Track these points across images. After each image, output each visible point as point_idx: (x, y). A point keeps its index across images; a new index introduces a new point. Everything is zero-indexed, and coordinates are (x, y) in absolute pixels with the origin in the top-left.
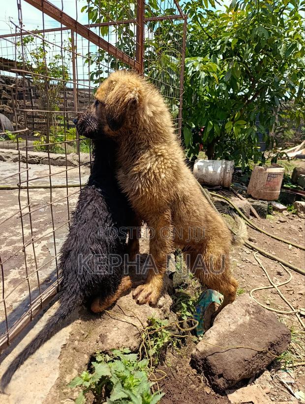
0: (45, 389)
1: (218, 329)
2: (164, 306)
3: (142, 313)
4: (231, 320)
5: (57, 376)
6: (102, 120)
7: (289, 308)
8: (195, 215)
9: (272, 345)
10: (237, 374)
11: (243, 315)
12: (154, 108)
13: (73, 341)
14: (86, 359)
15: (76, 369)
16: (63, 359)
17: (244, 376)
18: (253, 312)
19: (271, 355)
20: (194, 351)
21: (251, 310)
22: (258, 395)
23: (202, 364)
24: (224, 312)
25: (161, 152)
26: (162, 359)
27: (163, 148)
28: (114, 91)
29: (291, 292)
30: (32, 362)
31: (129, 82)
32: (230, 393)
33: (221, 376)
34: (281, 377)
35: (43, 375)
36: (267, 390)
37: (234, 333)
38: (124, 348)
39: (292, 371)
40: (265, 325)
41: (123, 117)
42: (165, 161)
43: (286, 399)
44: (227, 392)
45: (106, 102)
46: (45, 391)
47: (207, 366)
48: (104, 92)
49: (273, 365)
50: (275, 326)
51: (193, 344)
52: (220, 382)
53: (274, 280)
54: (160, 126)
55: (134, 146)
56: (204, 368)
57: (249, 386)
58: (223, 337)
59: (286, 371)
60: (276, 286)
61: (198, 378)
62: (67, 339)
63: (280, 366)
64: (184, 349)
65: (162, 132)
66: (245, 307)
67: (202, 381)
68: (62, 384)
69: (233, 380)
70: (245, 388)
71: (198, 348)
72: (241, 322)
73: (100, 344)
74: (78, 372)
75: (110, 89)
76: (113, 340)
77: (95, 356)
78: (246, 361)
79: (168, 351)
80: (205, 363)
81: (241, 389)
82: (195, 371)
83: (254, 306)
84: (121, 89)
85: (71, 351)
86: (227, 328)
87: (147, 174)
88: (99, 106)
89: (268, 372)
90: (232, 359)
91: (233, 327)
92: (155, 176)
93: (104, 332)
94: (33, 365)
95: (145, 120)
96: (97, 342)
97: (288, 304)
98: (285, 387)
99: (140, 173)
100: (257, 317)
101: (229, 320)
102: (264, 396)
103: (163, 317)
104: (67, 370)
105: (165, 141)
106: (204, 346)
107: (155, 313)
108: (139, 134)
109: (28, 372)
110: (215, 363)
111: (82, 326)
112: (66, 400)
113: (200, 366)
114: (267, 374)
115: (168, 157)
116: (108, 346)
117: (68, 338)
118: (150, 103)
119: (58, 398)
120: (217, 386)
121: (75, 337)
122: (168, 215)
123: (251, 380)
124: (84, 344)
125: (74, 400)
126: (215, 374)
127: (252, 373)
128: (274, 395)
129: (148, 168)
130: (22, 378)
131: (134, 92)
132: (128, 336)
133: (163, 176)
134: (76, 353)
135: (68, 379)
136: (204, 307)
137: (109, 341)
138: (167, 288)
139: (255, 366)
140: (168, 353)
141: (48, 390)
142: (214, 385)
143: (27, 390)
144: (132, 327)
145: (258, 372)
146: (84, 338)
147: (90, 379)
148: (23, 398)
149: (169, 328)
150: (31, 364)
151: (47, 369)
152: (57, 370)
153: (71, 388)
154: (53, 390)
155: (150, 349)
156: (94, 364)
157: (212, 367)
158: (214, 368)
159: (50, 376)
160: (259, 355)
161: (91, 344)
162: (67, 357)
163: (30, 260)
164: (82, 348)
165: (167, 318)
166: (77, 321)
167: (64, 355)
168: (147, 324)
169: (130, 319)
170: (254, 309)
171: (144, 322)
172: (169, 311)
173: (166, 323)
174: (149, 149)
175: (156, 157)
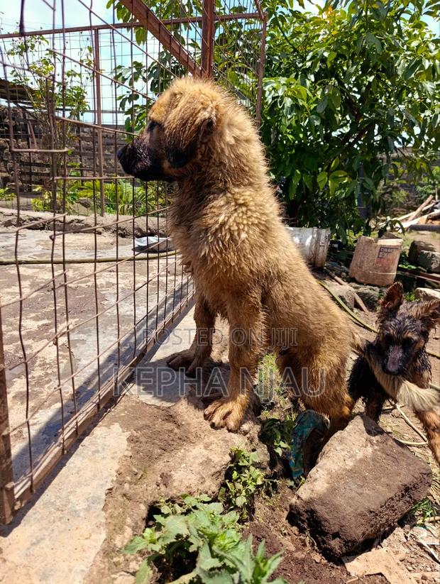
0: (87, 558)
1: (328, 466)
2: (251, 432)
3: (222, 442)
4: (346, 452)
5: (103, 536)
6: (160, 152)
7: (420, 438)
9: (407, 489)
10: (359, 532)
11: (363, 446)
12: (237, 132)
13: (121, 483)
14: (143, 510)
15: (129, 526)
16: (109, 511)
17: (368, 534)
18: (377, 441)
19: (402, 506)
20: (294, 500)
21: (375, 439)
22: (390, 563)
23: (307, 519)
24: (333, 442)
25: (244, 199)
26: (250, 509)
27: (246, 194)
28: (178, 108)
30: (61, 516)
31: (201, 93)
32: (349, 561)
33: (336, 535)
34: (419, 537)
35: (82, 536)
36: (401, 556)
37: (352, 473)
38: (201, 494)
39: (433, 527)
40: (396, 459)
41: (192, 147)
42: (250, 214)
43: (429, 569)
44: (344, 559)
45: (166, 125)
46: (86, 560)
47: (315, 521)
48: (163, 109)
49: (407, 520)
50: (409, 462)
51: (288, 490)
52: (335, 544)
54: (244, 161)
56: (309, 525)
57: (373, 550)
58: (336, 479)
59: (425, 527)
60: (398, 407)
61: (300, 539)
62: (112, 481)
63: (415, 520)
64: (275, 499)
65: (247, 169)
66: (365, 435)
67: (308, 544)
68: (110, 550)
69: (354, 542)
70: (369, 553)
71: (300, 495)
72: (360, 455)
73: (163, 488)
74: (133, 530)
75: (172, 105)
76: (181, 481)
77: (159, 506)
78: (371, 512)
79: (256, 499)
80: (312, 516)
81: (364, 555)
82: (295, 529)
84: (188, 105)
85: (120, 499)
86: (341, 464)
87: (219, 232)
88: (155, 130)
89: (400, 529)
90: (352, 510)
91: (350, 464)
92: (231, 235)
93: (166, 470)
94: (63, 520)
95: (222, 150)
96: (158, 486)
97: (417, 432)
98: (425, 551)
99: (207, 230)
100: (382, 449)
101: (343, 453)
102: (398, 564)
103: (249, 449)
104: (117, 528)
105: (251, 184)
106: (310, 492)
107: (239, 442)
109: (56, 531)
110: (328, 517)
111: (134, 461)
112: (118, 574)
113: (303, 522)
114: (399, 532)
115: (253, 208)
116: (175, 491)
117: (115, 479)
118: (230, 125)
119: (106, 572)
120: (331, 550)
121: (124, 477)
123: (377, 541)
124: (139, 489)
125: (134, 574)
126: (328, 533)
127: (379, 531)
128: (411, 563)
129: (220, 221)
130: (47, 541)
131: (209, 109)
132: (204, 476)
133: (243, 236)
134: (127, 501)
135: (119, 541)
137: (175, 484)
138: (252, 406)
139: (384, 520)
140: (256, 503)
141: (91, 559)
142: (326, 549)
143: (57, 559)
144: (208, 462)
145: (387, 529)
146: (138, 479)
147: (158, 539)
148: (52, 573)
149: (258, 465)
150: (60, 519)
151: (85, 527)
152: (102, 528)
153: (124, 555)
154: (99, 559)
155: (236, 497)
156: (158, 518)
157: (323, 523)
158: (326, 524)
159: (92, 537)
160: (389, 505)
161: (149, 488)
162: (115, 508)
163: (43, 365)
164: (136, 494)
165: (254, 450)
166: (126, 453)
167: (110, 506)
168: (229, 459)
169: (204, 451)
170: (378, 438)
171: (225, 455)
172: (257, 440)
173: (255, 457)
174: (225, 194)
175: (235, 206)
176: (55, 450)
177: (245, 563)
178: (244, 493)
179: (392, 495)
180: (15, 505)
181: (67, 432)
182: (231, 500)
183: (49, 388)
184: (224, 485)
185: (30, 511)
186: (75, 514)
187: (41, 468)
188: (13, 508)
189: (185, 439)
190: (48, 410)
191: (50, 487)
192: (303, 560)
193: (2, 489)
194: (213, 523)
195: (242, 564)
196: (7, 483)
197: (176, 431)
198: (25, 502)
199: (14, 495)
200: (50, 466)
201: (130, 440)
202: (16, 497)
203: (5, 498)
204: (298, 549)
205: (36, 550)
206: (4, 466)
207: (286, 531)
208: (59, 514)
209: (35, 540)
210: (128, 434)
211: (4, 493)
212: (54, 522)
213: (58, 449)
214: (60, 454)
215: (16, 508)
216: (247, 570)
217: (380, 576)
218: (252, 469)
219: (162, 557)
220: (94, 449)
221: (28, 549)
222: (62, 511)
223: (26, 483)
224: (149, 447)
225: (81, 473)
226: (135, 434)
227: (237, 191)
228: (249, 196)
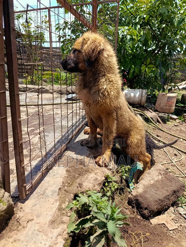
0: (52, 210)
1: (143, 183)
3: (101, 172)
4: (151, 178)
5: (58, 203)
7: (183, 174)
8: (124, 117)
9: (175, 192)
10: (155, 207)
11: (157, 176)
13: (64, 186)
14: (72, 196)
15: (67, 201)
16: (60, 196)
17: (159, 209)
19: (173, 199)
20: (130, 196)
21: (162, 173)
22: (167, 220)
23: (135, 203)
24: (146, 174)
25: (112, 79)
26: (113, 198)
29: (183, 165)
32: (151, 219)
33: (146, 209)
34: (180, 211)
35: (50, 203)
36: (172, 218)
37: (153, 185)
38: (93, 190)
40: (171, 181)
42: (114, 85)
43: (183, 222)
44: (149, 218)
49: (175, 204)
50: (176, 182)
51: (128, 193)
52: (146, 212)
53: (173, 159)
55: (96, 75)
56: (136, 205)
57: (161, 215)
58: (147, 188)
59: (182, 207)
60: (174, 162)
61: (133, 211)
62: (61, 185)
63: (179, 205)
64: (123, 196)
66: (158, 171)
67: (135, 212)
68: (61, 209)
69: (153, 211)
70: (159, 216)
71: (132, 194)
72: (156, 179)
73: (79, 188)
74: (69, 203)
75: (84, 43)
76: (86, 186)
77: (78, 194)
78: (160, 200)
79: (115, 195)
80: (137, 202)
81: (157, 217)
82: (130, 207)
83: (164, 170)
85: (64, 192)
86: (148, 182)
87: (104, 92)
88: (76, 53)
89: (172, 207)
90: (152, 199)
91: (152, 182)
92: (108, 93)
93: (80, 182)
95: (103, 59)
96: (78, 187)
97: (181, 172)
98: (182, 216)
99: (99, 91)
100: (165, 177)
101: (150, 178)
102: (171, 220)
103: (112, 175)
104: (63, 202)
105: (114, 73)
106: (136, 192)
107: (108, 173)
108: (99, 67)
109: (41, 202)
110: (143, 202)
111: (68, 179)
112: (64, 216)
113: (134, 204)
114: (172, 209)
115: (115, 83)
116: (84, 190)
118: (106, 50)
119: (60, 215)
120: (144, 214)
121: (65, 184)
123: (163, 212)
124: (71, 188)
125: (69, 217)
126: (143, 208)
127: (163, 208)
128: (176, 220)
129: (104, 88)
130: (38, 205)
132: (95, 184)
133: (112, 93)
134: (66, 193)
135: (64, 206)
136: (134, 172)
137: (84, 187)
139: (165, 204)
141: (54, 211)
142: (142, 214)
143: (42, 211)
144: (96, 179)
145: (167, 207)
146: (70, 185)
147: (78, 204)
148: (41, 215)
149: (116, 182)
150: (42, 198)
151: (52, 201)
152: (57, 201)
153: (66, 211)
154: (57, 211)
155: (107, 193)
156: (78, 198)
157: (141, 204)
158: (142, 204)
159: (54, 204)
160: (167, 198)
161: (74, 188)
162: (62, 195)
163: (33, 144)
164: (70, 190)
165: (114, 176)
166: (66, 176)
167: (60, 194)
168: (104, 178)
169: (95, 175)
170: (163, 172)
171: (103, 177)
172: (115, 173)
173: (114, 179)
174: (105, 77)
175: (109, 82)
176: (39, 174)
177: (108, 209)
178: (110, 191)
179: (169, 194)
180: (26, 192)
181: (44, 168)
182: (105, 194)
183: (35, 153)
184: (103, 188)
185: (32, 195)
186: (48, 196)
187: (35, 180)
188: (26, 193)
189: (88, 171)
190: (35, 161)
191: (38, 187)
192: (133, 218)
193: (22, 186)
194: (98, 199)
195: (107, 209)
196: (24, 184)
197: (84, 168)
198: (30, 192)
199: (26, 189)
200: (38, 179)
201: (67, 171)
202: (27, 189)
203: (23, 189)
204: (131, 214)
205: (34, 208)
206: (23, 178)
207: (127, 208)
208: (42, 196)
209: (34, 205)
210: (66, 169)
211: (23, 187)
212: (40, 199)
213: (40, 174)
214: (41, 176)
215: (27, 193)
216: (109, 211)
217: (163, 225)
218: (113, 182)
219: (80, 210)
220: (54, 174)
221: (32, 207)
222: (43, 195)
223: (30, 185)
224: (74, 174)
225: (49, 183)
226: (69, 169)
227: (109, 75)
228: (113, 77)
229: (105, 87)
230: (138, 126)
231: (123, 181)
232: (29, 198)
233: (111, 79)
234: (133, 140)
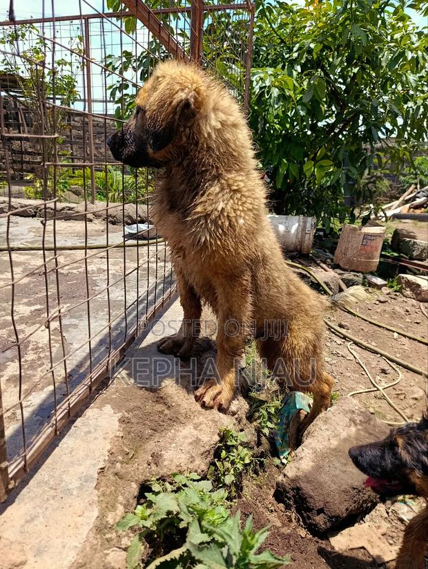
0: (80, 534)
1: (313, 445)
2: (239, 413)
3: (211, 423)
4: (330, 432)
5: (96, 513)
8: (276, 284)
10: (343, 508)
11: (346, 426)
12: (223, 117)
13: (113, 463)
14: (134, 488)
15: (121, 503)
16: (102, 489)
17: (352, 510)
18: (360, 421)
20: (280, 478)
21: (358, 419)
22: (372, 537)
23: (293, 496)
24: (318, 422)
25: (237, 186)
26: (239, 488)
28: (159, 91)
29: (402, 397)
30: (55, 494)
31: (181, 75)
32: (333, 536)
33: (320, 511)
34: (399, 512)
35: (75, 513)
36: (383, 530)
37: (336, 451)
38: (190, 472)
39: (413, 503)
42: (244, 199)
44: (328, 535)
45: (147, 108)
46: (79, 536)
47: (300, 497)
48: (146, 95)
51: (275, 469)
52: (320, 520)
53: (377, 381)
55: (194, 175)
56: (295, 502)
57: (356, 525)
58: (322, 458)
59: (405, 503)
60: (380, 388)
61: (286, 515)
62: (105, 461)
64: (263, 477)
65: (236, 154)
66: (349, 415)
67: (294, 520)
68: (103, 527)
69: (337, 517)
70: (352, 528)
71: (286, 473)
72: (344, 435)
73: (153, 467)
74: (125, 508)
75: (154, 88)
76: (172, 461)
77: (150, 484)
78: (354, 489)
79: (244, 478)
80: (298, 494)
81: (347, 529)
82: (281, 506)
83: (361, 412)
84: (168, 86)
85: (112, 478)
86: (326, 443)
87: (218, 219)
89: (382, 505)
90: (335, 487)
91: (334, 443)
92: (230, 221)
93: (156, 450)
94: (56, 499)
95: (209, 134)
96: (149, 465)
97: (399, 413)
99: (207, 216)
100: (365, 428)
101: (328, 433)
102: (380, 538)
103: (238, 429)
104: (109, 506)
105: (241, 170)
106: (296, 470)
107: (227, 422)
109: (50, 509)
110: (313, 494)
111: (125, 441)
112: (111, 550)
113: (289, 499)
114: (381, 508)
115: (246, 194)
116: (165, 470)
117: (107, 458)
118: (216, 109)
119: (99, 547)
120: (316, 525)
121: (116, 457)
122: (247, 280)
123: (360, 517)
124: (130, 468)
125: (125, 549)
126: (313, 509)
127: (362, 506)
128: (392, 537)
129: (220, 209)
130: (41, 519)
131: (187, 91)
132: (194, 455)
133: (241, 221)
134: (119, 480)
135: (111, 519)
136: (288, 417)
137: (166, 463)
139: (366, 497)
140: (244, 481)
141: (85, 535)
142: (311, 524)
143: (50, 536)
144: (197, 441)
145: (369, 505)
146: (129, 458)
147: (149, 516)
148: (46, 549)
149: (245, 445)
150: (54, 497)
151: (78, 505)
152: (95, 506)
153: (116, 532)
154: (92, 535)
155: (224, 475)
156: (149, 496)
157: (308, 499)
158: (311, 500)
159: (85, 515)
161: (140, 467)
162: (107, 487)
163: (36, 349)
164: (128, 473)
165: (242, 430)
166: (118, 434)
167: (102, 484)
168: (218, 438)
169: (193, 431)
170: (361, 418)
171: (214, 434)
172: (245, 421)
173: (243, 437)
174: (219, 181)
175: (230, 192)
176: (48, 431)
177: (233, 537)
178: (232, 472)
180: (8, 484)
181: (60, 414)
182: (220, 478)
183: (41, 371)
184: (213, 464)
185: (25, 489)
186: (68, 492)
187: (34, 449)
188: (7, 487)
189: (175, 420)
190: (40, 392)
191: (44, 467)
192: (289, 535)
194: (202, 500)
195: (231, 537)
197: (167, 412)
198: (18, 481)
199: (8, 474)
200: (43, 446)
201: (122, 421)
202: (10, 476)
204: (284, 525)
205: (30, 527)
207: (272, 508)
208: (52, 492)
209: (29, 518)
210: (119, 415)
212: (48, 500)
213: (50, 429)
214: (53, 435)
215: (10, 487)
216: (235, 544)
217: (362, 550)
218: (240, 448)
219: (153, 532)
220: (87, 429)
221: (23, 526)
222: (55, 489)
223: (20, 463)
224: (140, 428)
225: (73, 454)
226: (127, 415)
227: (229, 176)
228: (241, 181)
229: (221, 206)
230: (307, 307)
231: (264, 439)
232: (16, 498)
233: (236, 184)
234: (295, 342)
